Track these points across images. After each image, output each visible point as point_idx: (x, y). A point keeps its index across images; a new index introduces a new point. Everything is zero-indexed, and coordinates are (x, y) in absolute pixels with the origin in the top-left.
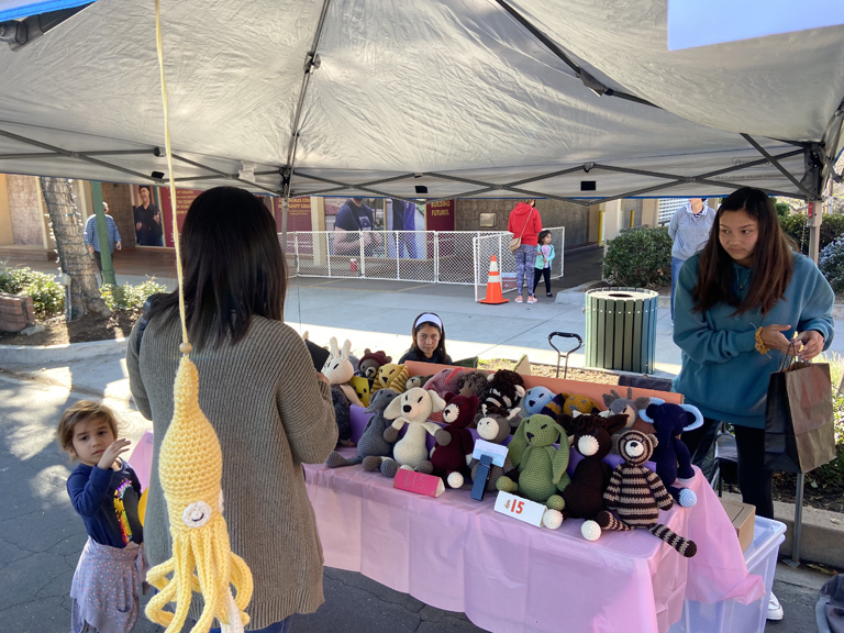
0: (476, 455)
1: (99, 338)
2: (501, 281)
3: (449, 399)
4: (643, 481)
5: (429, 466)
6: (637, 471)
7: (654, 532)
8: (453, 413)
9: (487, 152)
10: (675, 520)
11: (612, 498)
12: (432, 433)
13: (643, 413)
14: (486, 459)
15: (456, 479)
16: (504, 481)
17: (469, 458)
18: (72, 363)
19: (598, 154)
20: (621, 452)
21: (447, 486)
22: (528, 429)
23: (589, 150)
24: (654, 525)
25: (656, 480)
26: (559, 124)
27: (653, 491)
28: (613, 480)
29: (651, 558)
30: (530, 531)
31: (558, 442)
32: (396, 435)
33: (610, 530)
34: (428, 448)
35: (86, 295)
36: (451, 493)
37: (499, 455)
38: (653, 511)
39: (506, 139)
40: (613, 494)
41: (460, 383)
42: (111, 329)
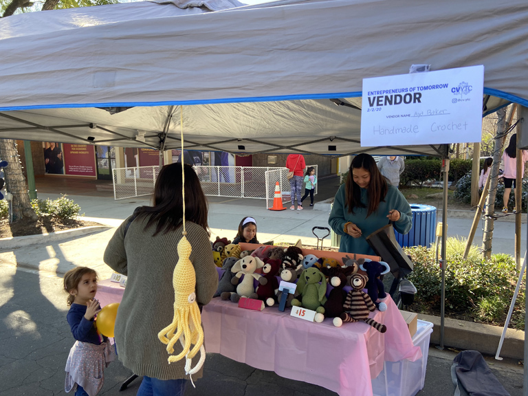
0: (281, 289)
1: (32, 234)
2: (281, 197)
3: (266, 261)
4: (361, 298)
5: (256, 296)
6: (359, 293)
7: (367, 322)
8: (268, 268)
9: (278, 129)
10: (377, 317)
11: (347, 307)
12: (257, 279)
13: (361, 267)
14: (286, 290)
15: (270, 302)
16: (295, 301)
17: (276, 291)
18: (15, 249)
19: (338, 132)
20: (351, 285)
21: (266, 305)
22: (306, 274)
23: (332, 130)
24: (367, 319)
25: (367, 297)
26: (317, 118)
27: (366, 303)
28: (347, 298)
29: (365, 333)
30: (308, 324)
31: (321, 281)
32: (237, 281)
33: (346, 322)
34: (255, 287)
35: (22, 206)
36: (268, 309)
37: (292, 288)
38: (367, 312)
39: (289, 123)
40: (348, 305)
41: (269, 253)
42: (39, 228)
